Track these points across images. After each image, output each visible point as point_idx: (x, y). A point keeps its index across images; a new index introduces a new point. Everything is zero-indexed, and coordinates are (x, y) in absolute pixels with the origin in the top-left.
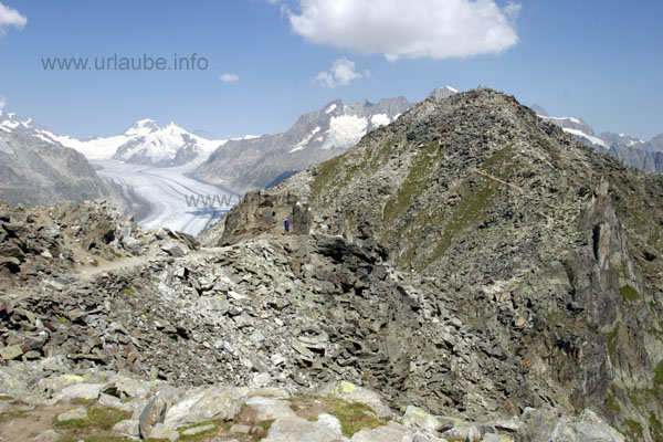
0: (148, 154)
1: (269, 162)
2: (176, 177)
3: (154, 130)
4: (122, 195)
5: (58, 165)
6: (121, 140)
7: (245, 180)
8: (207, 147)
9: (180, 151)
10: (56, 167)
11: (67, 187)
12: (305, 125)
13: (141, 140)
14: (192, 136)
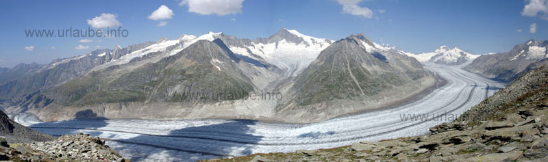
0: (444, 60)
1: (501, 64)
2: (457, 69)
3: (448, 50)
4: (434, 76)
5: (407, 63)
6: (433, 54)
7: (490, 71)
8: (472, 57)
9: (459, 59)
10: (407, 64)
11: (411, 72)
12: (517, 49)
13: (442, 54)
14: (465, 53)
